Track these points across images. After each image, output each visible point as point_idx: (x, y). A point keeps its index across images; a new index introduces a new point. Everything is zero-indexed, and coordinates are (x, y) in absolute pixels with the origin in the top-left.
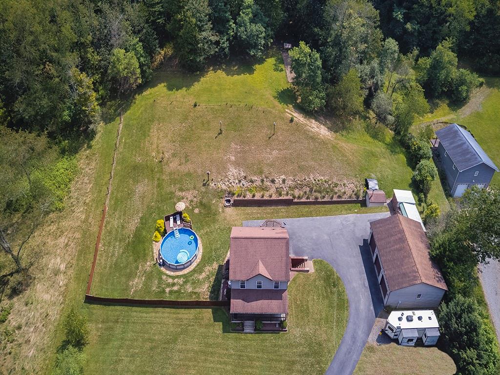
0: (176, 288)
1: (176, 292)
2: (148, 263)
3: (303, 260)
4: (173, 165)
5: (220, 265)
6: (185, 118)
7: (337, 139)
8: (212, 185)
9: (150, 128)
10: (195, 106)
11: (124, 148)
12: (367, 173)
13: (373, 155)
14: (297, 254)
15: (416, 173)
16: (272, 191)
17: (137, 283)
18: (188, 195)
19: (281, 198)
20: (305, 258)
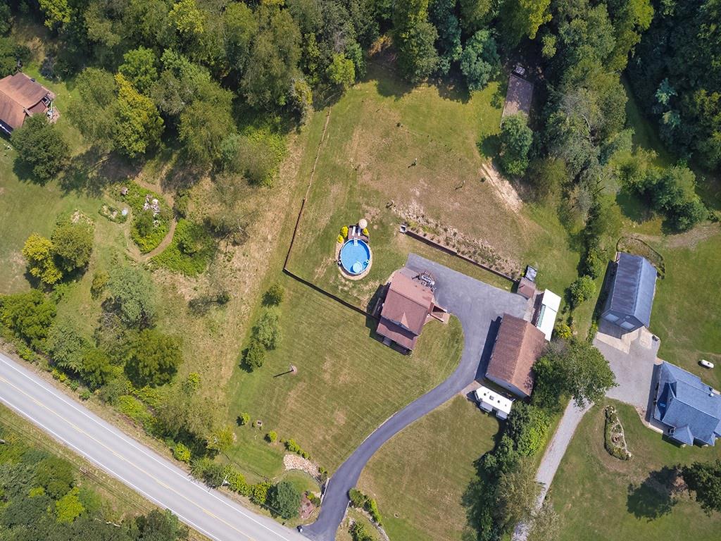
0: (346, 289)
1: (345, 291)
2: (330, 259)
3: (443, 311)
4: (366, 178)
5: (380, 285)
6: (387, 134)
7: (521, 212)
8: (394, 210)
9: (353, 132)
10: (398, 125)
11: (328, 145)
12: (532, 260)
13: (549, 243)
14: (440, 302)
15: (574, 286)
16: (442, 238)
17: (320, 272)
18: (373, 211)
19: (447, 247)
20: (446, 311)
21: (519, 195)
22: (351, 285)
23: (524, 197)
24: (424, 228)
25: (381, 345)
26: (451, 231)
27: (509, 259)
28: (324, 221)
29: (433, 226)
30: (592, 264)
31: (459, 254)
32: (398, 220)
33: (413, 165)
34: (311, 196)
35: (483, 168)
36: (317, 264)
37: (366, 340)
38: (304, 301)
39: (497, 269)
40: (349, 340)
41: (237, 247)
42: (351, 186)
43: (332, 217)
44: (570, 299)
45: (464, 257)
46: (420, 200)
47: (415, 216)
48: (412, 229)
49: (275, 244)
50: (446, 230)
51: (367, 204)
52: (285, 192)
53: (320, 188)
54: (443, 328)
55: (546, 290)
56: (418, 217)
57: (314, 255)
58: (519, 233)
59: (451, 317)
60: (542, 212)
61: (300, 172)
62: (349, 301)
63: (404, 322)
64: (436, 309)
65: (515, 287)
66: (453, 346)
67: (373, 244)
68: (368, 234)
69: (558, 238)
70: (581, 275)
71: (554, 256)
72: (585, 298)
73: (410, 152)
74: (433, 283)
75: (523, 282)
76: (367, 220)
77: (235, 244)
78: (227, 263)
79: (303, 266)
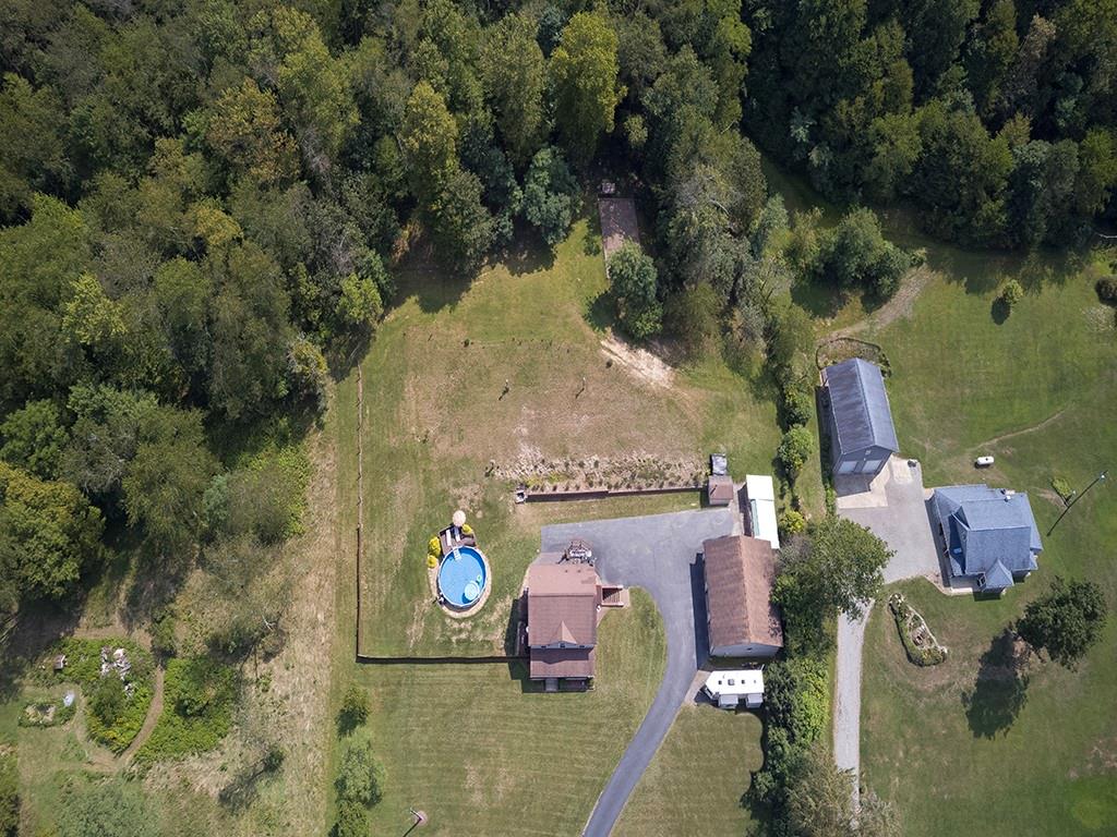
0: (463, 636)
1: (465, 641)
2: (426, 601)
3: (617, 590)
4: (442, 446)
5: (514, 601)
6: (454, 365)
7: (676, 383)
8: (498, 474)
9: (403, 386)
10: (466, 344)
11: (371, 425)
12: (714, 444)
13: (728, 408)
14: (609, 579)
15: (782, 449)
16: (580, 480)
17: (416, 630)
18: (467, 491)
19: (592, 490)
20: (619, 587)
21: (664, 361)
22: (469, 625)
23: (671, 362)
24: (550, 479)
25: (545, 696)
26: (589, 463)
27: (682, 460)
28: (399, 546)
29: (562, 468)
30: (795, 405)
31: (613, 491)
32: (509, 486)
33: (505, 392)
34: (368, 515)
35: (603, 347)
36: (407, 621)
37: (519, 702)
38: (403, 693)
39: (671, 484)
40: (494, 717)
41: (272, 661)
42: (424, 470)
43: (409, 535)
44: (784, 472)
45: (620, 491)
46: (531, 440)
47: (532, 467)
48: (533, 489)
49: (332, 623)
50: (581, 465)
51: (457, 485)
52: (326, 530)
53: (378, 497)
54: (627, 616)
55: (748, 476)
56: (536, 467)
57: (399, 609)
58: (683, 416)
59: (631, 592)
60: (703, 369)
61: (341, 489)
62: (474, 654)
63: (568, 638)
64: (607, 593)
65: (705, 497)
66: (649, 636)
67: (484, 543)
68: (471, 531)
69: (736, 395)
70: (785, 430)
71: (740, 423)
72: (804, 458)
73: (496, 375)
74: (589, 554)
75: (713, 482)
76: (463, 510)
77: (268, 656)
78: (263, 696)
79: (386, 635)
